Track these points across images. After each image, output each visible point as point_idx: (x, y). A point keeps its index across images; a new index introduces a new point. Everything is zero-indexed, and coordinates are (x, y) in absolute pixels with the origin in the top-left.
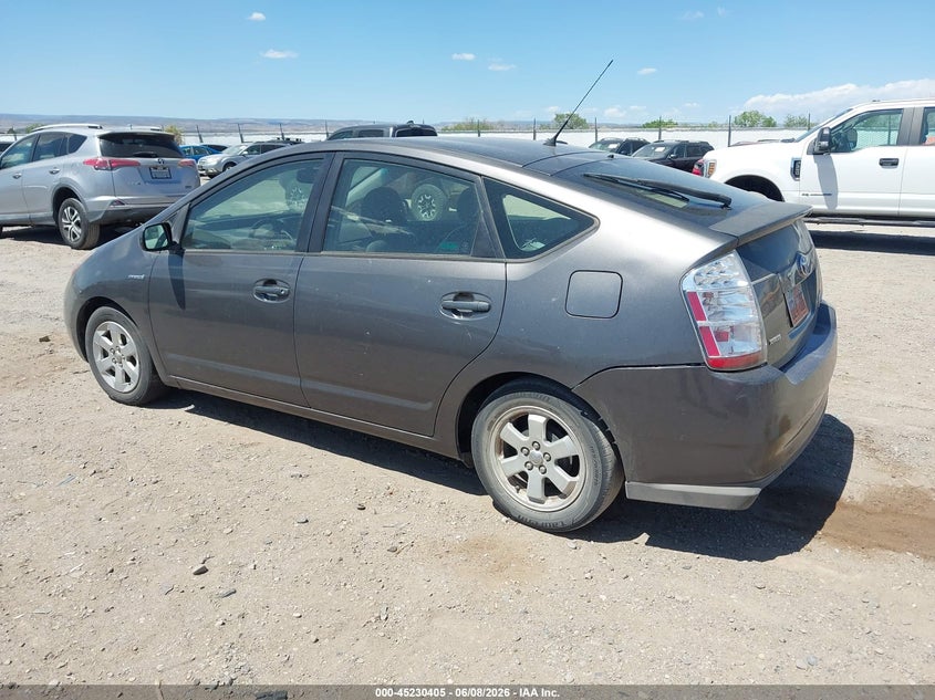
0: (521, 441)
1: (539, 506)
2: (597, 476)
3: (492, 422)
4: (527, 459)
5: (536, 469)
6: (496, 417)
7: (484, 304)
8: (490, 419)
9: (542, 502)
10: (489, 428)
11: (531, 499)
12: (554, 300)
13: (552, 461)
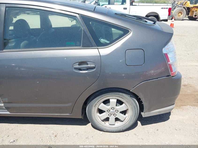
0: (107, 108)
1: (113, 126)
2: (135, 114)
3: (96, 104)
4: (109, 113)
5: (112, 116)
6: (98, 103)
7: (93, 65)
8: (95, 103)
9: (114, 125)
10: (95, 106)
11: (110, 125)
12: (121, 61)
13: (119, 112)
